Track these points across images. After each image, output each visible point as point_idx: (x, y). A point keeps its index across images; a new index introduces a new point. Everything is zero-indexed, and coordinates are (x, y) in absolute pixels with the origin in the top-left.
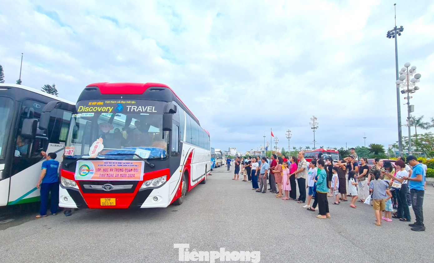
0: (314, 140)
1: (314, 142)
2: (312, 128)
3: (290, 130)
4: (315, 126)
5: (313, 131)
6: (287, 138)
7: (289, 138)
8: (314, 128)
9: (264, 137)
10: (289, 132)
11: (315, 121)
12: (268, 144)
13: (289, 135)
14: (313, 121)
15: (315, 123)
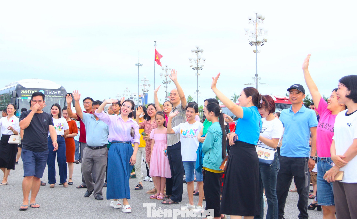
0: (257, 75)
1: (257, 80)
2: (251, 44)
3: (200, 48)
4: (259, 39)
5: (254, 52)
6: (194, 69)
7: (197, 68)
8: (257, 43)
9: (139, 65)
10: (197, 52)
11: (259, 26)
12: (145, 85)
13: (197, 62)
14: (255, 25)
15: (259, 31)
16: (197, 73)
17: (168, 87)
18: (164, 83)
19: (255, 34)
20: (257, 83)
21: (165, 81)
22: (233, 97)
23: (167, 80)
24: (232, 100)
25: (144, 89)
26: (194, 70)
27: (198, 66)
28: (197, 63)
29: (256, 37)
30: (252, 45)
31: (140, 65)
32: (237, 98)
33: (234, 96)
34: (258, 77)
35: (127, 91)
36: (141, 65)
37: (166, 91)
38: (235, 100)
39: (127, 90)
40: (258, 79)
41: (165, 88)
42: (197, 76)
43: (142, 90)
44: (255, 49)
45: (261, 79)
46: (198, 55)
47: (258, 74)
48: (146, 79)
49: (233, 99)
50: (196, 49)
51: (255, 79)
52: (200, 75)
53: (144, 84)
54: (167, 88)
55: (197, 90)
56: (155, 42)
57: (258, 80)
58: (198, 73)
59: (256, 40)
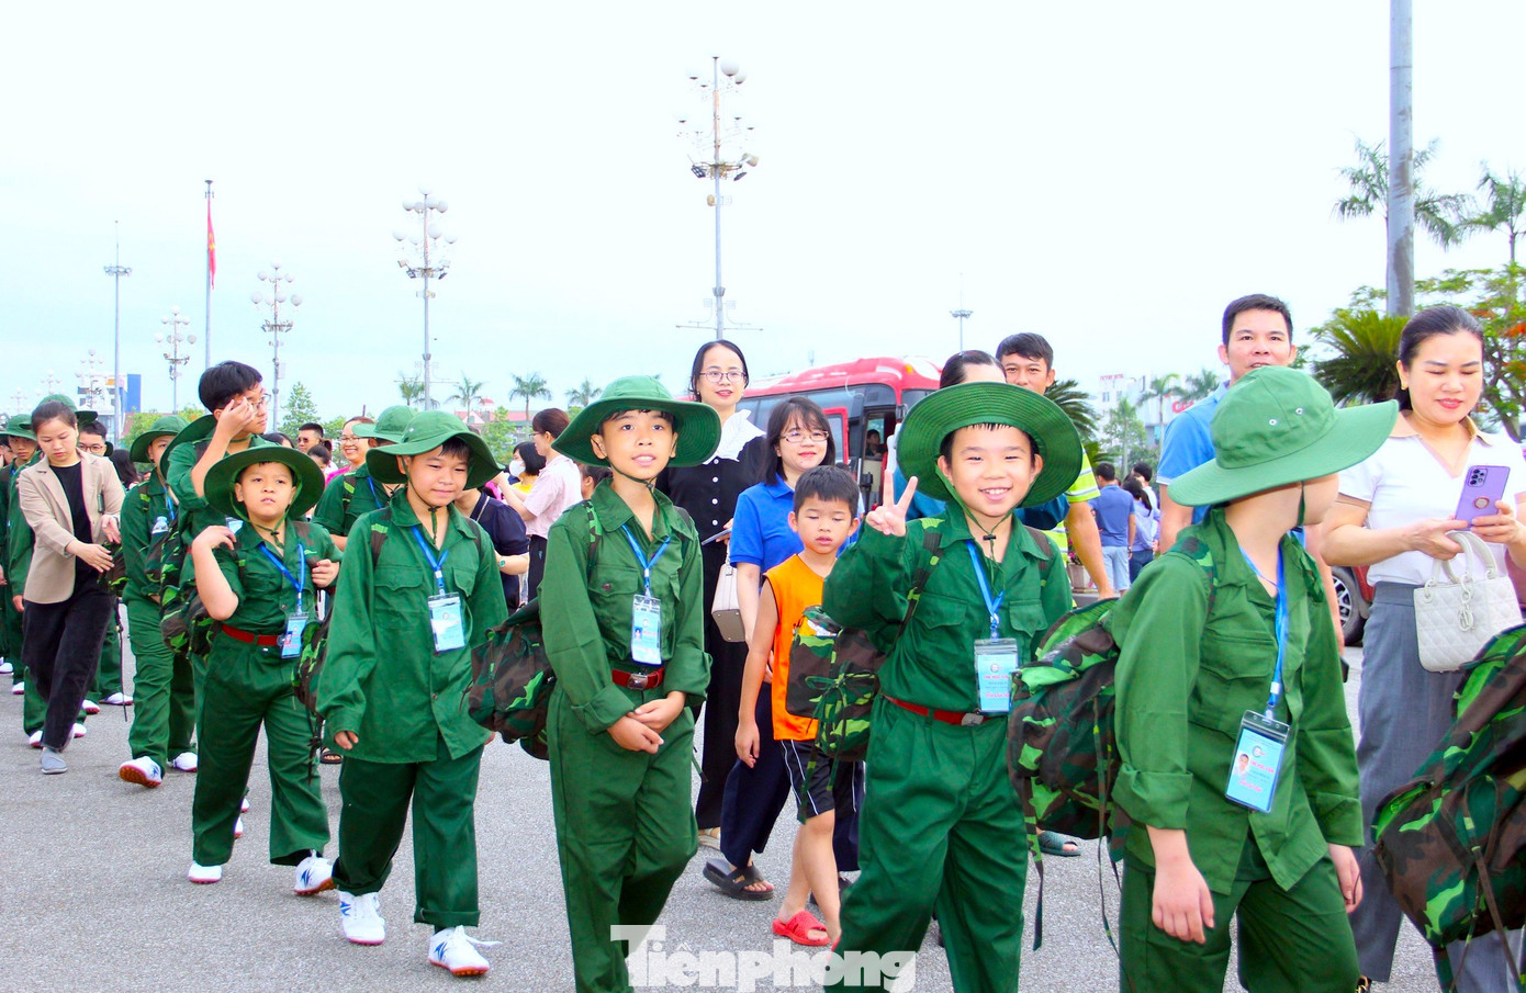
0: (719, 293)
1: (719, 310)
2: (699, 171)
3: (434, 199)
4: (728, 155)
5: (708, 205)
6: (412, 274)
7: (426, 272)
8: (719, 169)
9: (118, 272)
10: (425, 209)
12: (173, 340)
13: (426, 246)
14: (711, 101)
15: (726, 121)
16: (426, 288)
17: (283, 344)
18: (266, 328)
19: (713, 135)
20: (720, 323)
21: (273, 322)
22: (461, 388)
23: (278, 318)
24: (458, 397)
25: (170, 351)
26: (414, 277)
27: (426, 262)
28: (426, 253)
29: (717, 147)
30: (700, 176)
31: (121, 270)
32: (474, 391)
33: (464, 386)
34: (724, 299)
35: (91, 362)
36: (125, 272)
37: (274, 360)
38: (466, 399)
39: (92, 358)
40: (724, 306)
41: (272, 348)
42: (423, 301)
43: (166, 356)
44: (713, 193)
45: (733, 305)
46: (428, 224)
47: (723, 286)
48: (178, 318)
49: (462, 396)
50: (421, 199)
51: (715, 308)
52: (434, 295)
53: (173, 334)
54: (279, 348)
55: (423, 352)
56: (209, 182)
57: (724, 311)
58: (430, 288)
59: (716, 157)
